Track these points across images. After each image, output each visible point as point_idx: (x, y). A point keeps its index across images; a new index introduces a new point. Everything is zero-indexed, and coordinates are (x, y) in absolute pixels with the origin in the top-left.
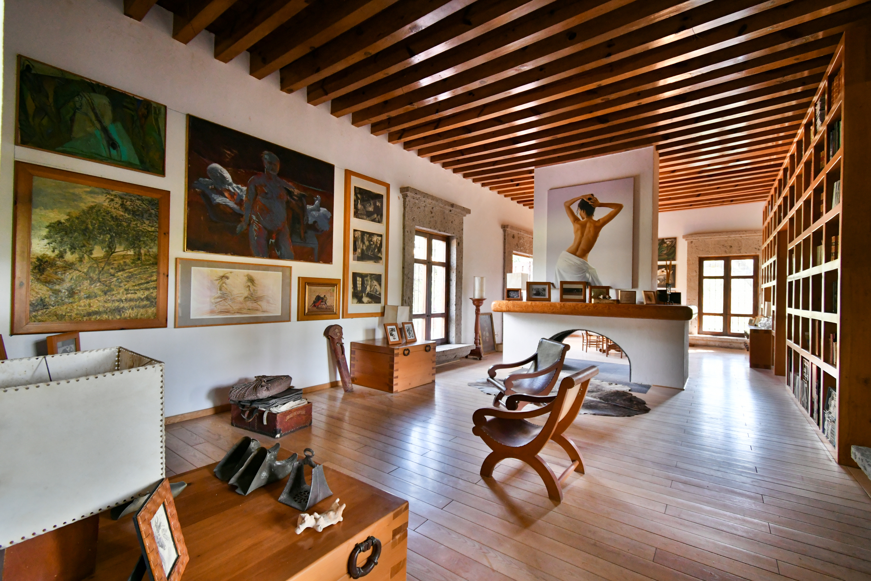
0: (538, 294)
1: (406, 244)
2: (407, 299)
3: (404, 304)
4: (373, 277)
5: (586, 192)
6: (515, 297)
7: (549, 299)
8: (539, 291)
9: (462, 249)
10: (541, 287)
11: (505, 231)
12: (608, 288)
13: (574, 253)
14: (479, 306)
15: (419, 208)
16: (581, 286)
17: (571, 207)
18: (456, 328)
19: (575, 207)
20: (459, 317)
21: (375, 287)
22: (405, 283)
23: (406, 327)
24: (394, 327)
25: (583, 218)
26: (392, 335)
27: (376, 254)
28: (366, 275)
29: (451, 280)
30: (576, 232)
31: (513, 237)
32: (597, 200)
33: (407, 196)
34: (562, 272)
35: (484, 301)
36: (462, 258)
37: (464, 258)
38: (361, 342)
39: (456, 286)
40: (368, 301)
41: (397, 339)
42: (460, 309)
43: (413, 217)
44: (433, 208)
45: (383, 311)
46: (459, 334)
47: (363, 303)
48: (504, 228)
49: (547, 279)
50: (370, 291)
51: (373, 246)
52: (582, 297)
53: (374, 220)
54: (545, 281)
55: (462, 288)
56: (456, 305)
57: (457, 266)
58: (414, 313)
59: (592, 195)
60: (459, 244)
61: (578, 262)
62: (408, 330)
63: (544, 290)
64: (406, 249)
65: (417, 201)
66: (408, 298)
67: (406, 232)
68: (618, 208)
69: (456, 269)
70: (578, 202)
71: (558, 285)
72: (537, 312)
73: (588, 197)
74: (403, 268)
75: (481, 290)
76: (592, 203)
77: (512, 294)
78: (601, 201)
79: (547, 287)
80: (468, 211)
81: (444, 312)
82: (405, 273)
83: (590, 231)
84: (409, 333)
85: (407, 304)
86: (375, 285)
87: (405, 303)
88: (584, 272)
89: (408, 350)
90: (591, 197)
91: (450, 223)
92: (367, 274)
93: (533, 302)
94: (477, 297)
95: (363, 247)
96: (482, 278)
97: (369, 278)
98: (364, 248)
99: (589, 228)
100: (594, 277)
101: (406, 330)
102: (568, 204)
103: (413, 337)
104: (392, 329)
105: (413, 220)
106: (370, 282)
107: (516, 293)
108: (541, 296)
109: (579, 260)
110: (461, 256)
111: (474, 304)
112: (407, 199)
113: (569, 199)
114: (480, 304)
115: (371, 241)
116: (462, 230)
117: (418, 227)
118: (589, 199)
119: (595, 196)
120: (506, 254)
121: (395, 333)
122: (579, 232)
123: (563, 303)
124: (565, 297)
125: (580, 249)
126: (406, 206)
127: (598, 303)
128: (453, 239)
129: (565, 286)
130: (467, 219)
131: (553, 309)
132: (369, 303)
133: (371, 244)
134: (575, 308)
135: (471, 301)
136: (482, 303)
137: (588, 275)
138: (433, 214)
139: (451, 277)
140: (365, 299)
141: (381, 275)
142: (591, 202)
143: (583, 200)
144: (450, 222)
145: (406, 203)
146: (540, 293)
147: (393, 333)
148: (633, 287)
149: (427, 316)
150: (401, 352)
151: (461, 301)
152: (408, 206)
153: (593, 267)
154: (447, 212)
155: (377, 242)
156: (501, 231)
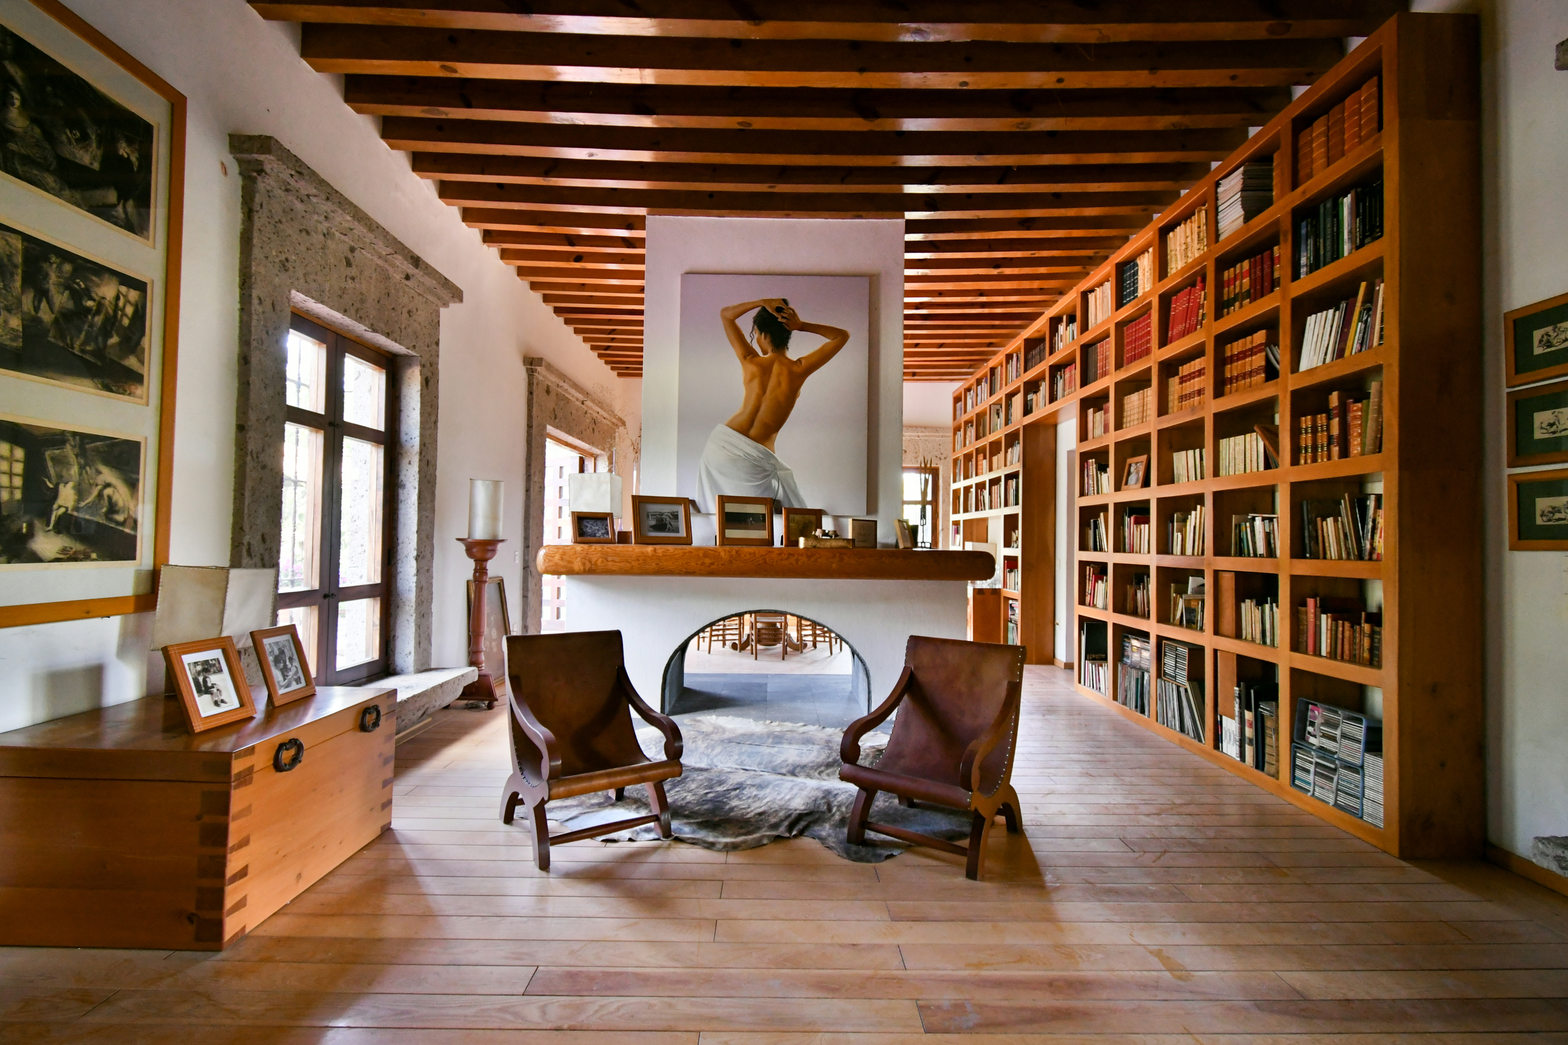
0: (661, 526)
1: (254, 344)
2: (256, 542)
3: (245, 560)
4: (96, 450)
5: (771, 292)
6: (599, 534)
7: (688, 540)
8: (662, 520)
9: (437, 397)
10: (666, 509)
11: (531, 373)
12: (819, 514)
13: (744, 429)
14: (486, 560)
15: (308, 233)
16: (760, 509)
17: (738, 322)
18: (418, 626)
19: (746, 323)
20: (425, 593)
21: (108, 491)
22: (249, 484)
23: (268, 648)
24: (216, 654)
25: (765, 352)
26: (205, 689)
27: (112, 354)
28: (57, 438)
29: (403, 486)
30: (748, 382)
31: (548, 392)
32: (794, 315)
33: (261, 171)
34: (716, 475)
35: (500, 546)
36: (436, 422)
37: (439, 424)
38: (18, 741)
39: (419, 503)
40: (64, 550)
41: (233, 702)
42: (429, 570)
43: (283, 257)
44: (352, 250)
45: (143, 590)
46: (423, 645)
47: (35, 558)
48: (531, 364)
49: (679, 489)
50: (77, 509)
51: (98, 320)
52: (763, 534)
53: (102, 211)
54: (674, 495)
55: (434, 511)
56: (417, 558)
57: (423, 445)
58: (282, 590)
59: (785, 301)
60: (429, 383)
61: (754, 453)
62: (277, 661)
63: (675, 516)
64: (254, 360)
65: (299, 206)
66: (259, 537)
67: (255, 301)
68: (839, 338)
69: (421, 453)
70: (754, 312)
71: (712, 507)
72: (670, 573)
73: (776, 305)
74: (241, 428)
75: (493, 517)
76: (784, 321)
77: (590, 527)
78: (804, 317)
79: (681, 510)
80: (457, 295)
81: (378, 581)
82: (251, 446)
83: (779, 383)
84: (284, 671)
85: (257, 560)
86: (108, 485)
87: (249, 554)
88: (768, 476)
89: (295, 744)
90: (782, 307)
91: (405, 315)
92: (63, 433)
93: (658, 547)
94: (480, 533)
95: (37, 309)
96: (496, 483)
97: (69, 451)
98: (46, 315)
99: (779, 375)
100: (790, 489)
101: (271, 658)
102: (729, 314)
103: (298, 681)
104: (206, 662)
105: (284, 266)
106: (74, 470)
107: (599, 523)
108: (669, 531)
109: (756, 448)
110: (433, 419)
111: (469, 552)
112: (262, 185)
113: (735, 301)
114: (489, 555)
115: (88, 294)
116: (437, 344)
117: (299, 298)
118: (779, 310)
119: (791, 306)
120: (534, 431)
121: (222, 680)
122: (756, 383)
123: (727, 548)
124: (732, 533)
125: (757, 423)
126: (257, 207)
127: (815, 547)
128: (410, 365)
129: (731, 508)
130: (449, 315)
131: (712, 564)
132: (74, 558)
133: (89, 310)
134: (765, 559)
135: (462, 547)
136: (494, 551)
137: (775, 483)
138: (353, 271)
139: (402, 477)
140: (46, 543)
141: (136, 445)
142: (783, 317)
143: (764, 309)
144: (405, 311)
145: (258, 199)
146: (666, 525)
147: (213, 679)
148: (868, 513)
149: (325, 596)
150: (261, 760)
151: (433, 546)
152: (265, 209)
153: (786, 465)
154: (398, 277)
155: (116, 307)
156: (520, 373)
